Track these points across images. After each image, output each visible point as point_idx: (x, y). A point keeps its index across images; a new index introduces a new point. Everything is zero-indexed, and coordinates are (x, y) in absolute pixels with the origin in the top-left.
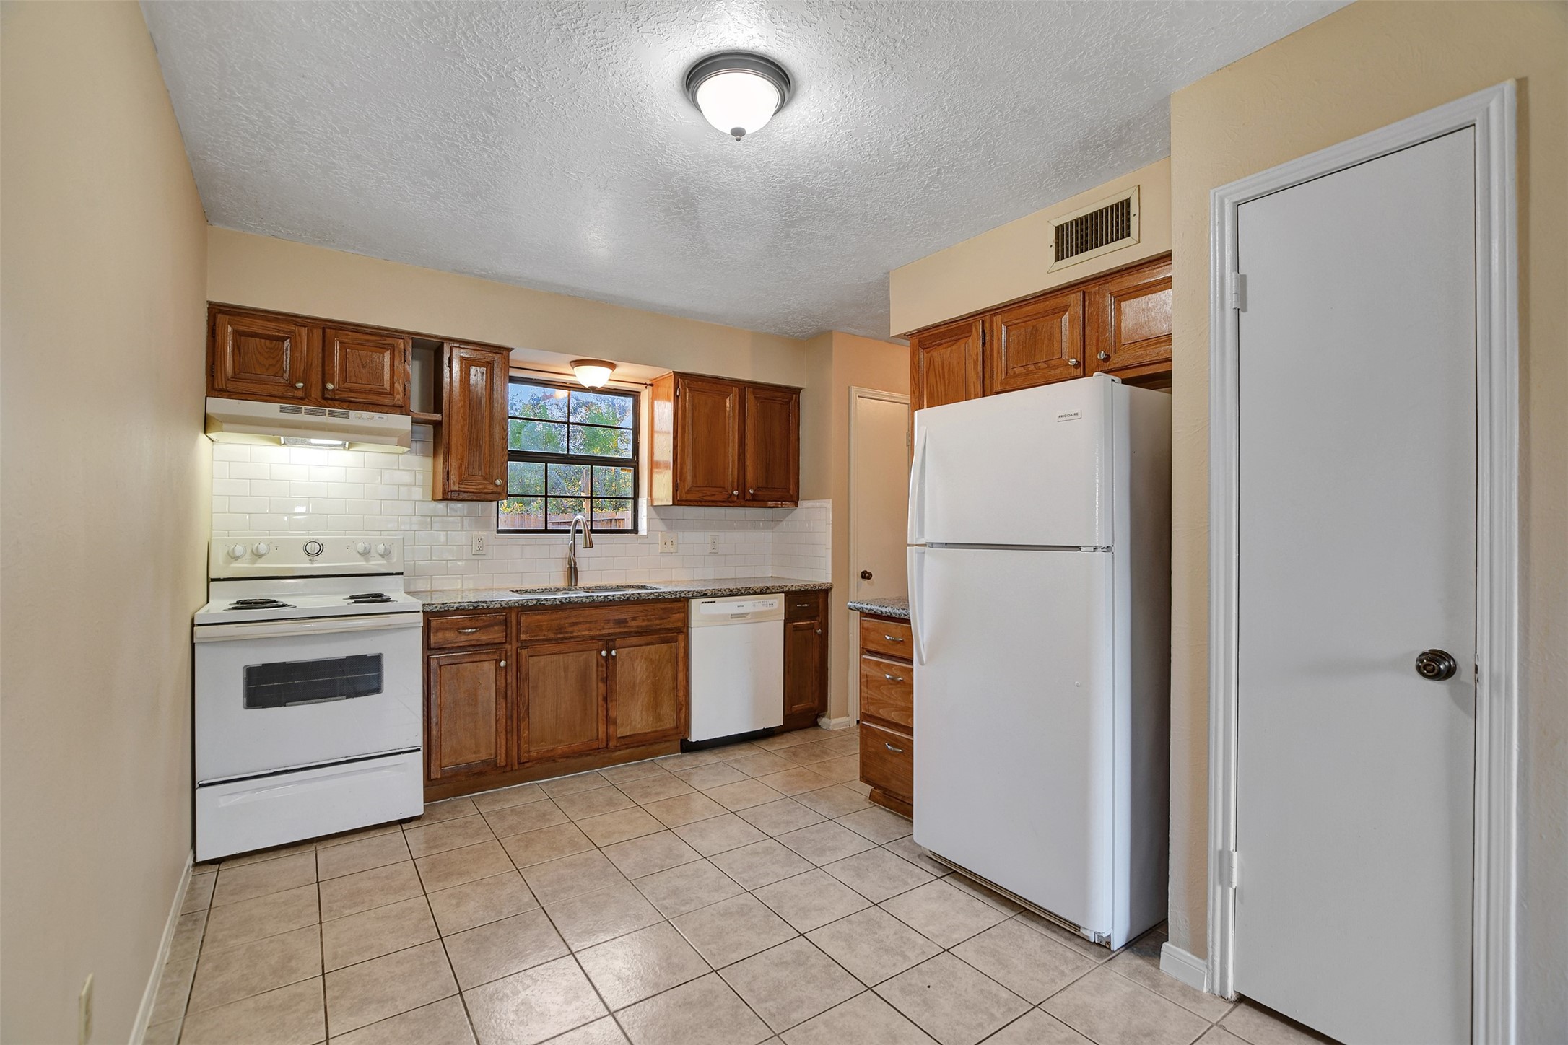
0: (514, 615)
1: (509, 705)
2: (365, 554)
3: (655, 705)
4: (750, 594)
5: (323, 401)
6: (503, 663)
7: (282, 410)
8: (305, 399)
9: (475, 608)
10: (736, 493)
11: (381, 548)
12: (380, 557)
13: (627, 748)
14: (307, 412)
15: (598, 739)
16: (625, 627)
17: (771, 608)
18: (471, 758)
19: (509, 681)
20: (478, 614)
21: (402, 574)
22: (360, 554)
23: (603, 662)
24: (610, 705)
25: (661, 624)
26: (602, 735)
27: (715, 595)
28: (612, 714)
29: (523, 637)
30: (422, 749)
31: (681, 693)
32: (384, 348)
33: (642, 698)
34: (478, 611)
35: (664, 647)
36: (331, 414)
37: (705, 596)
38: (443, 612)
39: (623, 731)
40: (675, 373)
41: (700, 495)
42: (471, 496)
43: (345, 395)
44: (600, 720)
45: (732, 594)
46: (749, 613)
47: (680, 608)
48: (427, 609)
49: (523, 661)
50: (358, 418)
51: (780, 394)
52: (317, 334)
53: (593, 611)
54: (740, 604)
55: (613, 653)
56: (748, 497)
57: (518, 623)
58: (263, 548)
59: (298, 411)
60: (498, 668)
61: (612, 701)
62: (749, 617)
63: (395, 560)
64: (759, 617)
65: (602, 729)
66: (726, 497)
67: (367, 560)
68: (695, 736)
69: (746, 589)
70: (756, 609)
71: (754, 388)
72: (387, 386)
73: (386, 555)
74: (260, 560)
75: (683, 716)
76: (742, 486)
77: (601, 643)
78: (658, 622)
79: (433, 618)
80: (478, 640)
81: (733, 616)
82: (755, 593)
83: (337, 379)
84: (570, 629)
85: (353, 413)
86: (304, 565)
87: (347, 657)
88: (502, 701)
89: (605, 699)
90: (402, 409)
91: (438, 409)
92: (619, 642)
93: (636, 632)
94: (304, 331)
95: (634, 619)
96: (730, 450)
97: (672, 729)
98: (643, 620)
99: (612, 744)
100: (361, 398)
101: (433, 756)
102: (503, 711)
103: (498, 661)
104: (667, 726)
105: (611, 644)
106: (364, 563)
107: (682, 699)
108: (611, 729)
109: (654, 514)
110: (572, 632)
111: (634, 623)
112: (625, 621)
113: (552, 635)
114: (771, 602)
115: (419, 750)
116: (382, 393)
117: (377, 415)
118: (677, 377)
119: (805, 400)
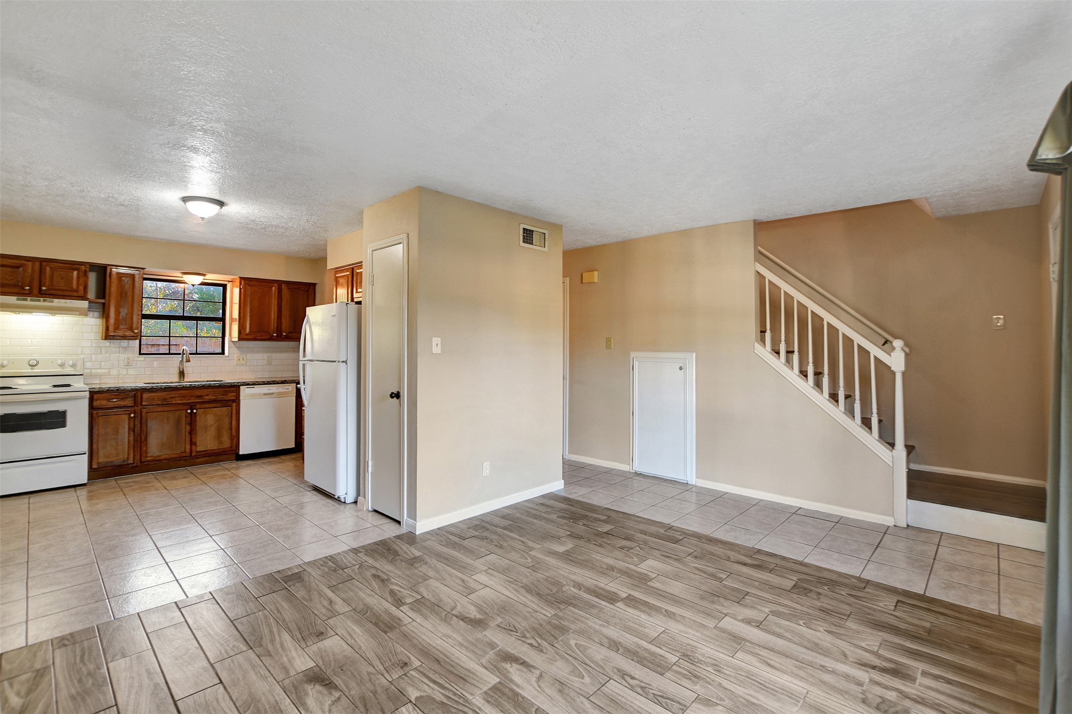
0: (139, 393)
1: (136, 435)
2: (62, 365)
3: (219, 436)
4: (275, 384)
5: (39, 295)
6: (132, 415)
7: (18, 300)
8: (30, 294)
9: (117, 390)
10: (275, 335)
11: (71, 363)
12: (70, 367)
13: (203, 457)
14: (31, 300)
15: (185, 452)
16: (202, 399)
17: (288, 390)
18: (113, 459)
19: (136, 424)
20: (119, 393)
21: (82, 375)
22: (59, 365)
23: (189, 416)
24: (193, 436)
25: (222, 398)
26: (188, 450)
27: (254, 384)
28: (194, 440)
29: (144, 403)
30: (87, 453)
31: (234, 431)
32: (74, 269)
33: (212, 432)
34: (120, 392)
35: (225, 409)
36: (44, 301)
37: (248, 384)
38: (101, 392)
39: (200, 448)
40: (241, 278)
41: (254, 336)
42: (121, 338)
43: (51, 292)
44: (187, 442)
45: (264, 383)
46: (274, 393)
47: (234, 390)
48: (91, 390)
49: (144, 414)
50: (57, 302)
51: (303, 286)
52: (37, 264)
53: (184, 392)
54: (269, 388)
55: (195, 411)
56: (283, 337)
57: (142, 397)
58: (5, 363)
59: (26, 300)
60: (130, 418)
61: (194, 434)
62: (274, 395)
63: (78, 369)
64: (280, 395)
65: (188, 447)
66: (270, 337)
67: (63, 368)
68: (242, 452)
69: (273, 381)
70: (278, 391)
71: (287, 284)
72: (75, 287)
73: (74, 366)
74: (4, 368)
75: (235, 441)
76: (279, 330)
77: (188, 407)
78: (221, 397)
79: (94, 395)
80: (119, 405)
81: (264, 394)
82: (278, 383)
83: (47, 284)
84: (170, 400)
85: (56, 300)
86: (28, 371)
87: (49, 411)
88: (132, 433)
89: (190, 433)
90: (83, 298)
91: (104, 298)
92: (198, 406)
93: (209, 402)
94: (30, 263)
95: (207, 395)
96: (273, 314)
97: (228, 448)
98: (213, 396)
99: (194, 454)
100: (60, 293)
101: (94, 458)
102: (132, 438)
103: (130, 414)
104: (226, 447)
105: (193, 407)
106: (61, 370)
107: (234, 433)
108: (194, 447)
109: (232, 345)
110: (171, 401)
111: (207, 397)
112: (201, 396)
113: (160, 403)
114: (288, 387)
115: (85, 454)
116: (72, 291)
117: (69, 301)
118: (242, 279)
119: (318, 288)
